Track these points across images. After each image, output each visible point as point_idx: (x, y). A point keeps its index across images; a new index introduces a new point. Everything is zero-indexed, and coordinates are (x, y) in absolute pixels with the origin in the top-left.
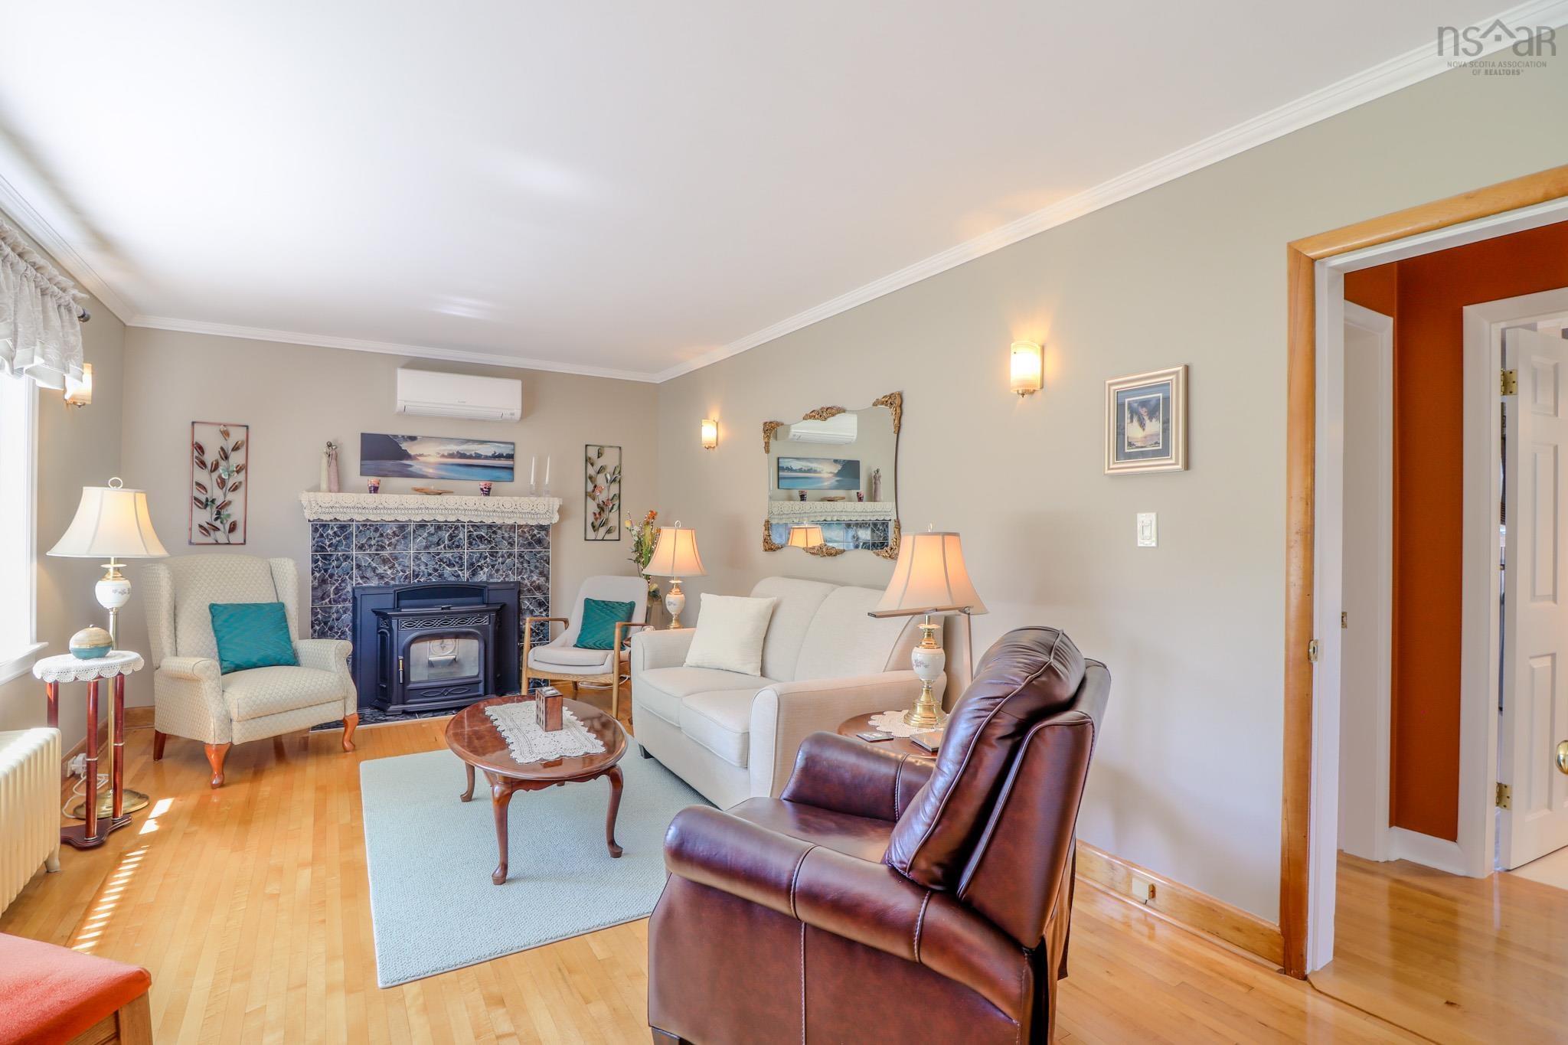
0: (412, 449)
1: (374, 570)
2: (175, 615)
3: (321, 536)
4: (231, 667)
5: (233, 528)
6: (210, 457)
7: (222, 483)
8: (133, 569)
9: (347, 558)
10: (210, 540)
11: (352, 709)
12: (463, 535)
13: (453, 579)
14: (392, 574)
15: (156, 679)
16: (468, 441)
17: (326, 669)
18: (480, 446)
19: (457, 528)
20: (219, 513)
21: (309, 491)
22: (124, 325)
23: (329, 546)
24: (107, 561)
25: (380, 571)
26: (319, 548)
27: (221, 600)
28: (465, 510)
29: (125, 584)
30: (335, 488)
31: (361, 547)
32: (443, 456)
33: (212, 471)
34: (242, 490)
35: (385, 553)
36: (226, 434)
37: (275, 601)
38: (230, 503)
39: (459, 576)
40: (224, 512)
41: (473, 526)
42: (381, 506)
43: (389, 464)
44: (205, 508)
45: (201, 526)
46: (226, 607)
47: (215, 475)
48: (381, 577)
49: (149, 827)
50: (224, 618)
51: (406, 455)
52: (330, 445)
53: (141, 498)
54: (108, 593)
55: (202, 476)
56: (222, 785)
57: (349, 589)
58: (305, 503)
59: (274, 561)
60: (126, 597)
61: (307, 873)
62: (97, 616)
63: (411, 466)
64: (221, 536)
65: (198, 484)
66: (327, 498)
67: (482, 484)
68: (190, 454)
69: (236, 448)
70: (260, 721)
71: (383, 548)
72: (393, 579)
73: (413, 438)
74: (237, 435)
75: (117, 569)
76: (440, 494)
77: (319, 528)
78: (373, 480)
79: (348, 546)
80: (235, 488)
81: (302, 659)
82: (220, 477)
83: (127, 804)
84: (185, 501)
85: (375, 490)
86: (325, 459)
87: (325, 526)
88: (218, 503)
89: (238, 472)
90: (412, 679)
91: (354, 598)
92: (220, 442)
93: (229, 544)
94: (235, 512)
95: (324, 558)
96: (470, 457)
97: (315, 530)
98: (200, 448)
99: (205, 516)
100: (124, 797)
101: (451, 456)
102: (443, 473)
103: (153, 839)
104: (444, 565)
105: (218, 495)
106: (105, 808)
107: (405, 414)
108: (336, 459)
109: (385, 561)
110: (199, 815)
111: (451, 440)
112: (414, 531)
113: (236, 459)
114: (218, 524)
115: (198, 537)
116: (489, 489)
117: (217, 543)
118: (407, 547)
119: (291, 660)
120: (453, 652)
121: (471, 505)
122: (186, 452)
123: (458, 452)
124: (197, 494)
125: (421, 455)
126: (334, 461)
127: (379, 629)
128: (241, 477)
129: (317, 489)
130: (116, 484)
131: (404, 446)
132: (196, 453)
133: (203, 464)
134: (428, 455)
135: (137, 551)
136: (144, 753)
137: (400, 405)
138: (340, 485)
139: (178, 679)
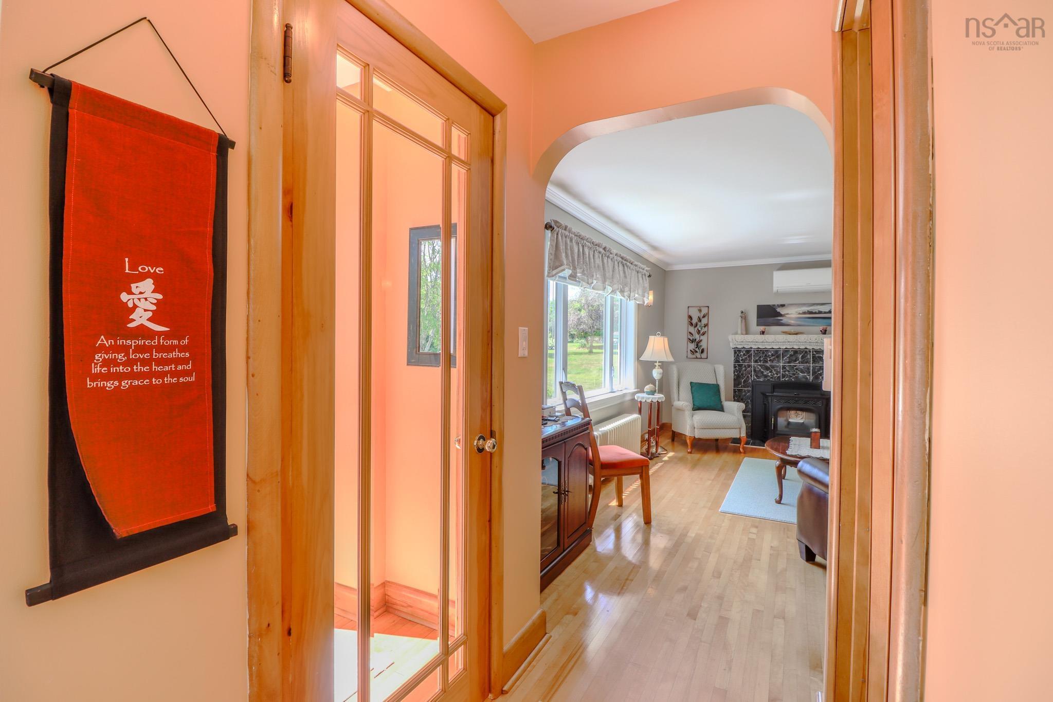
0: (782, 311)
1: (762, 372)
2: (679, 385)
3: (738, 355)
4: (696, 408)
5: (702, 351)
6: (695, 321)
7: (699, 332)
8: (664, 365)
9: (749, 366)
10: (694, 356)
11: (743, 434)
12: (810, 357)
13: (804, 380)
14: (771, 375)
15: (673, 410)
16: (814, 304)
17: (733, 414)
18: (821, 307)
19: (806, 352)
20: (697, 345)
21: (732, 334)
22: (665, 271)
23: (742, 360)
24: (656, 362)
25: (765, 373)
26: (737, 361)
27: (694, 381)
28: (810, 342)
29: (661, 371)
30: (744, 332)
31: (756, 361)
32: (800, 314)
33: (695, 327)
34: (706, 335)
35: (768, 365)
36: (700, 311)
37: (716, 383)
38: (701, 340)
39: (807, 378)
40: (700, 345)
41: (815, 351)
42: (765, 341)
43: (771, 320)
44: (692, 343)
45: (691, 350)
46: (696, 383)
47: (696, 329)
48: (766, 376)
49: (666, 458)
50: (696, 387)
51: (779, 315)
52: (742, 312)
53: (666, 339)
54: (656, 373)
55: (692, 329)
56: (691, 453)
57: (750, 381)
58: (730, 340)
59: (716, 366)
60: (661, 375)
61: (710, 482)
62: (653, 382)
63: (782, 320)
64: (698, 355)
65: (690, 333)
66: (740, 338)
67: (821, 328)
68: (687, 320)
69: (704, 317)
70: (705, 430)
71: (766, 362)
72: (772, 378)
73: (783, 306)
74: (704, 311)
75: (659, 365)
76: (796, 334)
77: (737, 351)
78: (762, 328)
79: (750, 360)
80: (704, 334)
81: (725, 409)
82: (698, 329)
83: (660, 450)
84: (685, 340)
85: (763, 333)
86: (740, 319)
87: (740, 351)
88: (697, 340)
89: (705, 327)
90: (779, 429)
91: (753, 386)
92: (698, 314)
93: (701, 358)
94: (704, 345)
95: (739, 365)
96: (815, 313)
97: (735, 353)
98: (690, 317)
99: (692, 346)
100: (659, 448)
101: (804, 313)
102: (799, 323)
103: (665, 462)
104: (799, 372)
105: (697, 337)
106: (654, 450)
107: (778, 294)
108: (745, 319)
109: (767, 368)
110: (681, 460)
111: (804, 305)
112: (782, 354)
113: (704, 321)
114: (697, 349)
115: (690, 355)
116: (826, 331)
117: (697, 358)
118: (779, 362)
119: (721, 409)
120: (802, 419)
121: (813, 340)
122: (686, 320)
123: (808, 311)
124: (689, 337)
125: (787, 314)
126: (744, 321)
127: (763, 402)
128: (706, 329)
129: (736, 333)
130: (659, 334)
131: (779, 310)
132: (689, 320)
133: (692, 324)
134: (791, 314)
135: (664, 359)
136: (668, 439)
137: (775, 289)
138: (747, 331)
139: (679, 409)
